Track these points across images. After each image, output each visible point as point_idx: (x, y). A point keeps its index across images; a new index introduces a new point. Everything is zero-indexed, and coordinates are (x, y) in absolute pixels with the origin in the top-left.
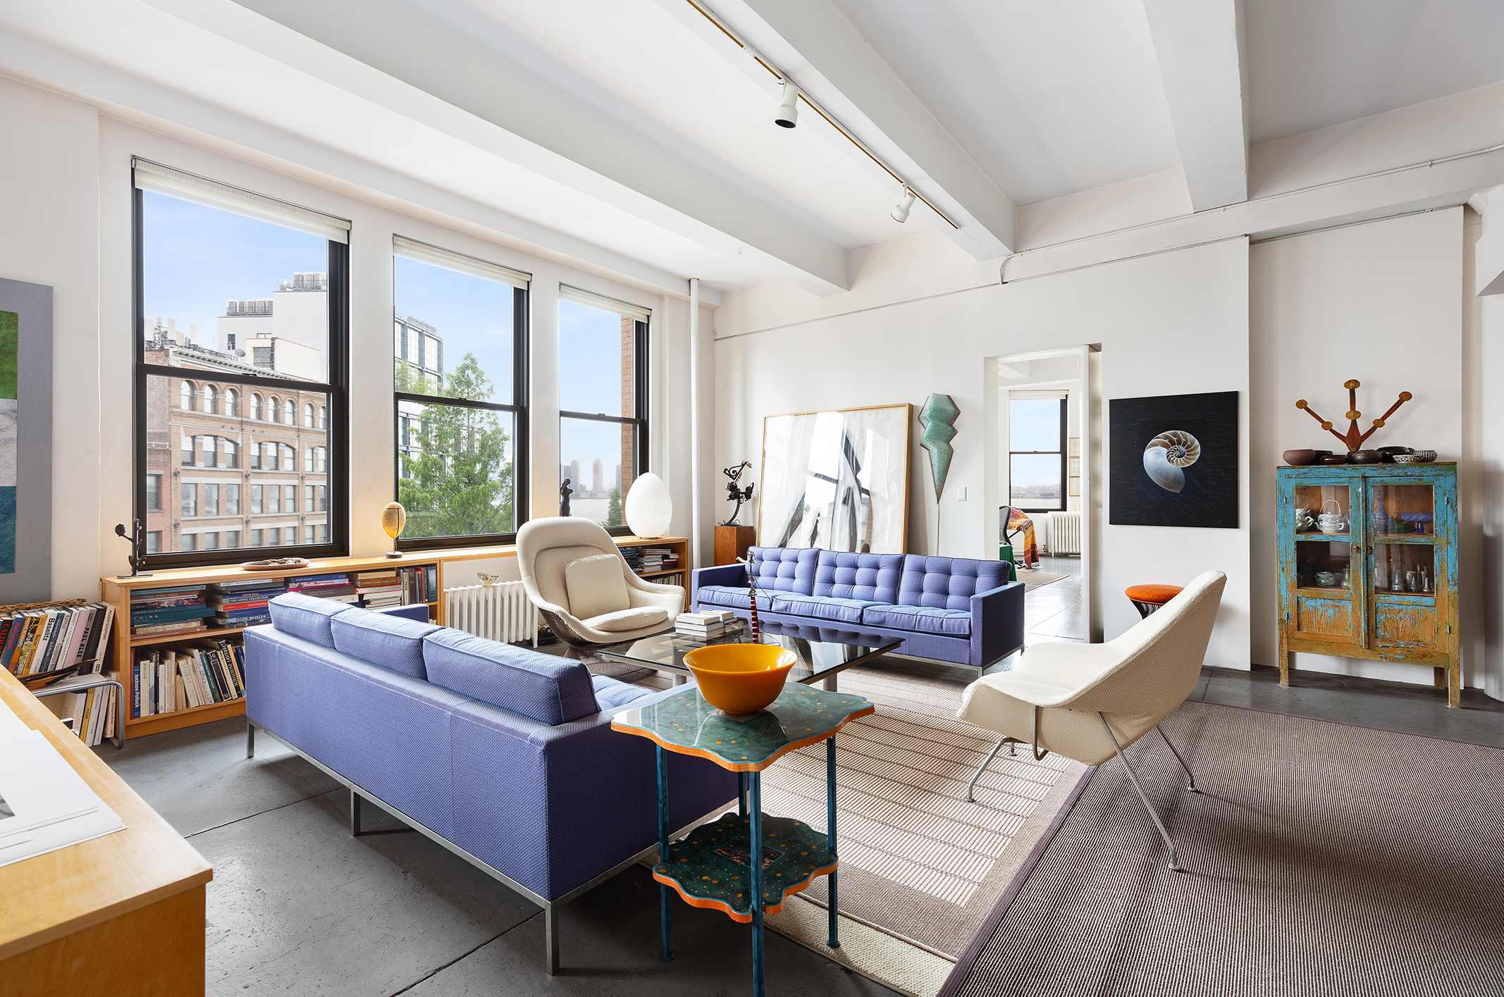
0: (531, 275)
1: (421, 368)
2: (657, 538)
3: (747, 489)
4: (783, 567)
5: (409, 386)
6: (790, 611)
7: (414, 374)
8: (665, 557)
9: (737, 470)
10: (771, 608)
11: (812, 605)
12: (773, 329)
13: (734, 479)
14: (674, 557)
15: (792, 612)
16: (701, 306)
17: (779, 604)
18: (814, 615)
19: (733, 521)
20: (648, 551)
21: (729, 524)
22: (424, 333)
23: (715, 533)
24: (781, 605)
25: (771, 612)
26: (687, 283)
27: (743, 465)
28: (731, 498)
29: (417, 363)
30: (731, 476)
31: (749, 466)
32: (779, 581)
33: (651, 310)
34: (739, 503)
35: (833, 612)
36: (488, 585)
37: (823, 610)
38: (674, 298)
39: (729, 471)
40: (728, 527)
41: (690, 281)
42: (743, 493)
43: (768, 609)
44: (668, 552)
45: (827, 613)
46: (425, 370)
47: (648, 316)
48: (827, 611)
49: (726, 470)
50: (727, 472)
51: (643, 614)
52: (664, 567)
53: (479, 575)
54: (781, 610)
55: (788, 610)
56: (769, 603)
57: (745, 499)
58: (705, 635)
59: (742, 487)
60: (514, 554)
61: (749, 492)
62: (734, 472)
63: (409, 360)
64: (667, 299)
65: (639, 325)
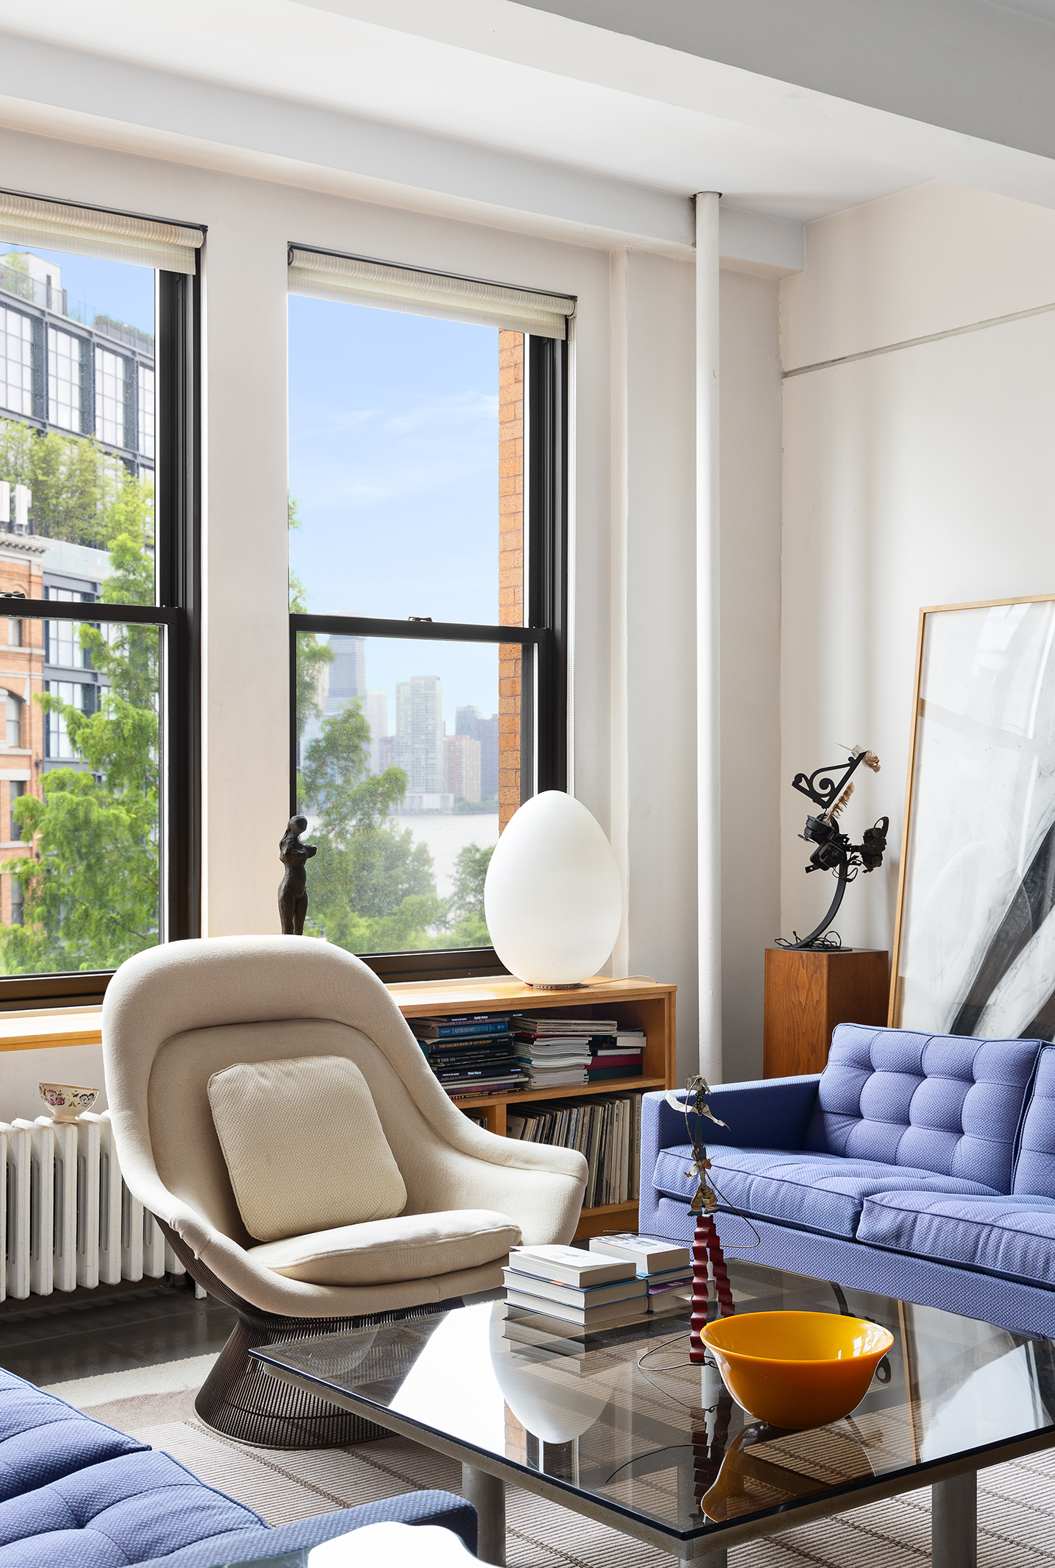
0: (204, 229)
1: (129, 456)
2: (577, 986)
3: (869, 835)
4: (928, 1095)
5: (100, 507)
6: (909, 1242)
7: (110, 473)
8: (598, 1043)
9: (836, 777)
10: (855, 1229)
11: (974, 1230)
12: (956, 332)
13: (825, 805)
14: (629, 1041)
15: (915, 1247)
16: (729, 273)
17: (877, 1219)
18: (978, 1262)
19: (822, 936)
20: (541, 1026)
21: (808, 945)
22: (138, 358)
23: (767, 971)
24: (885, 1223)
25: (854, 1240)
26: (684, 210)
27: (853, 764)
28: (819, 862)
29: (121, 445)
30: (816, 798)
31: (874, 764)
32: (915, 1138)
33: (573, 298)
34: (844, 879)
35: (1035, 1258)
36: (68, 1119)
37: (1008, 1248)
38: (649, 259)
39: (810, 782)
40: (804, 953)
41: (693, 200)
42: (855, 849)
43: (845, 1230)
44: (607, 1028)
45: (1017, 1260)
46: (139, 460)
47: (567, 320)
48: (1018, 1253)
49: (799, 777)
50: (803, 784)
51: (434, 1236)
52: (595, 1072)
53: (46, 1089)
54: (884, 1239)
55: (904, 1240)
56: (849, 1212)
57: (863, 867)
58: (580, 1318)
59: (852, 826)
60: (94, 1037)
61: (874, 845)
62: (825, 783)
63: (99, 436)
64: (624, 264)
65: (540, 346)
